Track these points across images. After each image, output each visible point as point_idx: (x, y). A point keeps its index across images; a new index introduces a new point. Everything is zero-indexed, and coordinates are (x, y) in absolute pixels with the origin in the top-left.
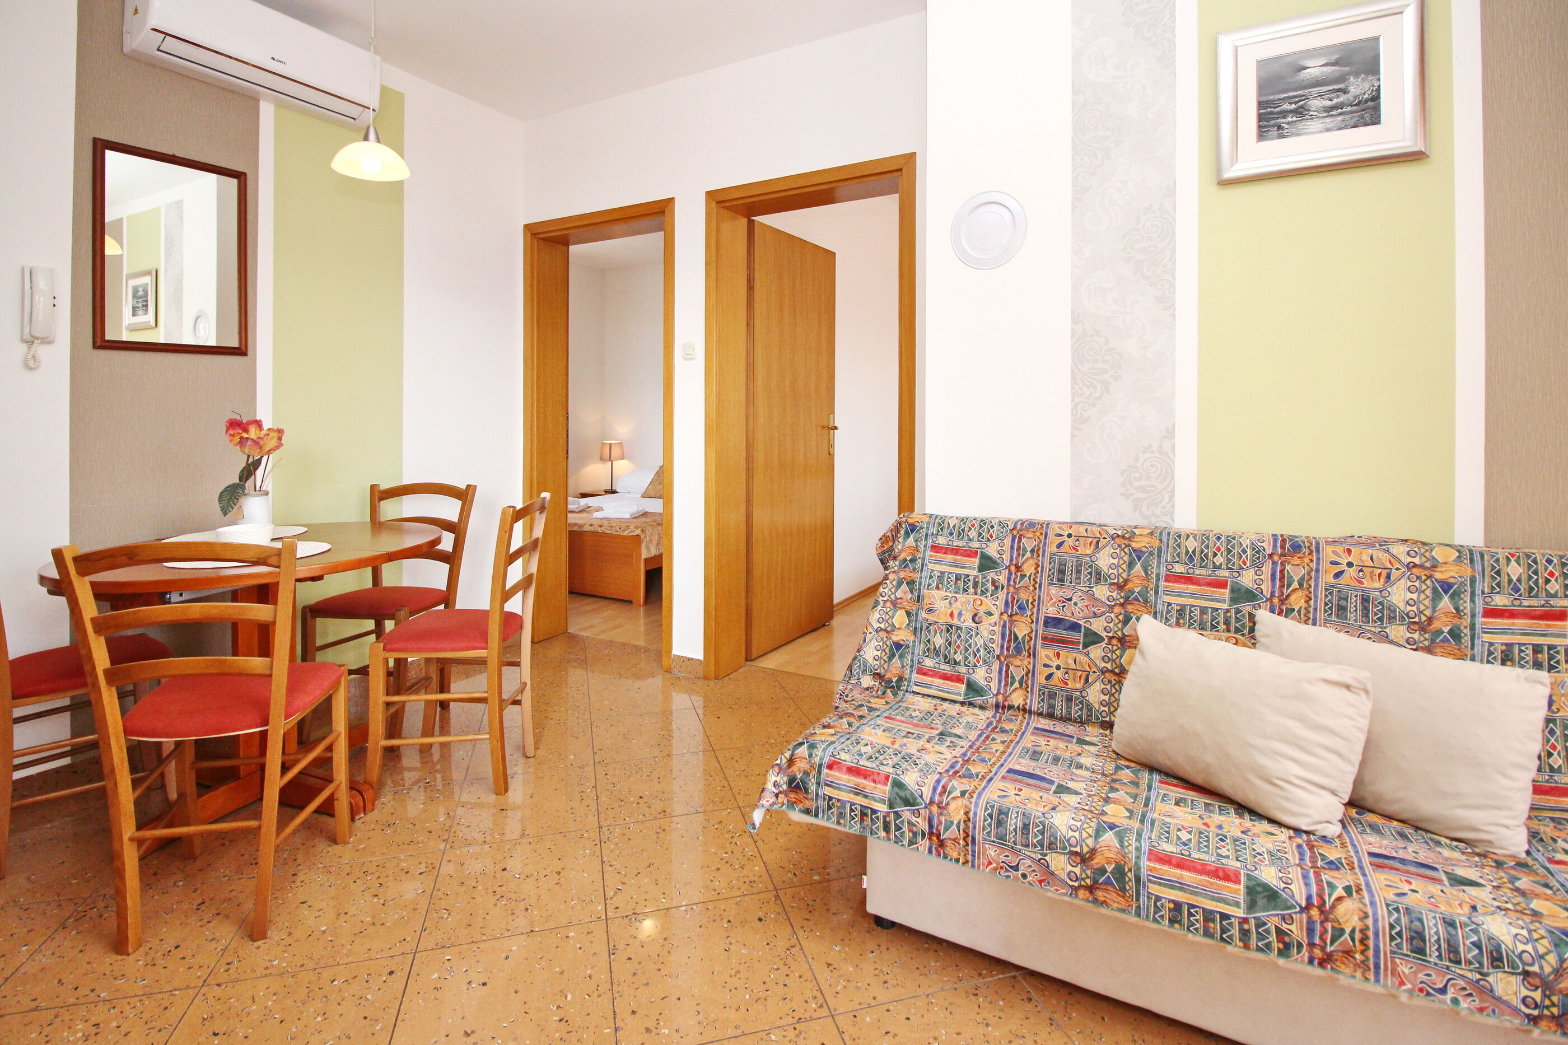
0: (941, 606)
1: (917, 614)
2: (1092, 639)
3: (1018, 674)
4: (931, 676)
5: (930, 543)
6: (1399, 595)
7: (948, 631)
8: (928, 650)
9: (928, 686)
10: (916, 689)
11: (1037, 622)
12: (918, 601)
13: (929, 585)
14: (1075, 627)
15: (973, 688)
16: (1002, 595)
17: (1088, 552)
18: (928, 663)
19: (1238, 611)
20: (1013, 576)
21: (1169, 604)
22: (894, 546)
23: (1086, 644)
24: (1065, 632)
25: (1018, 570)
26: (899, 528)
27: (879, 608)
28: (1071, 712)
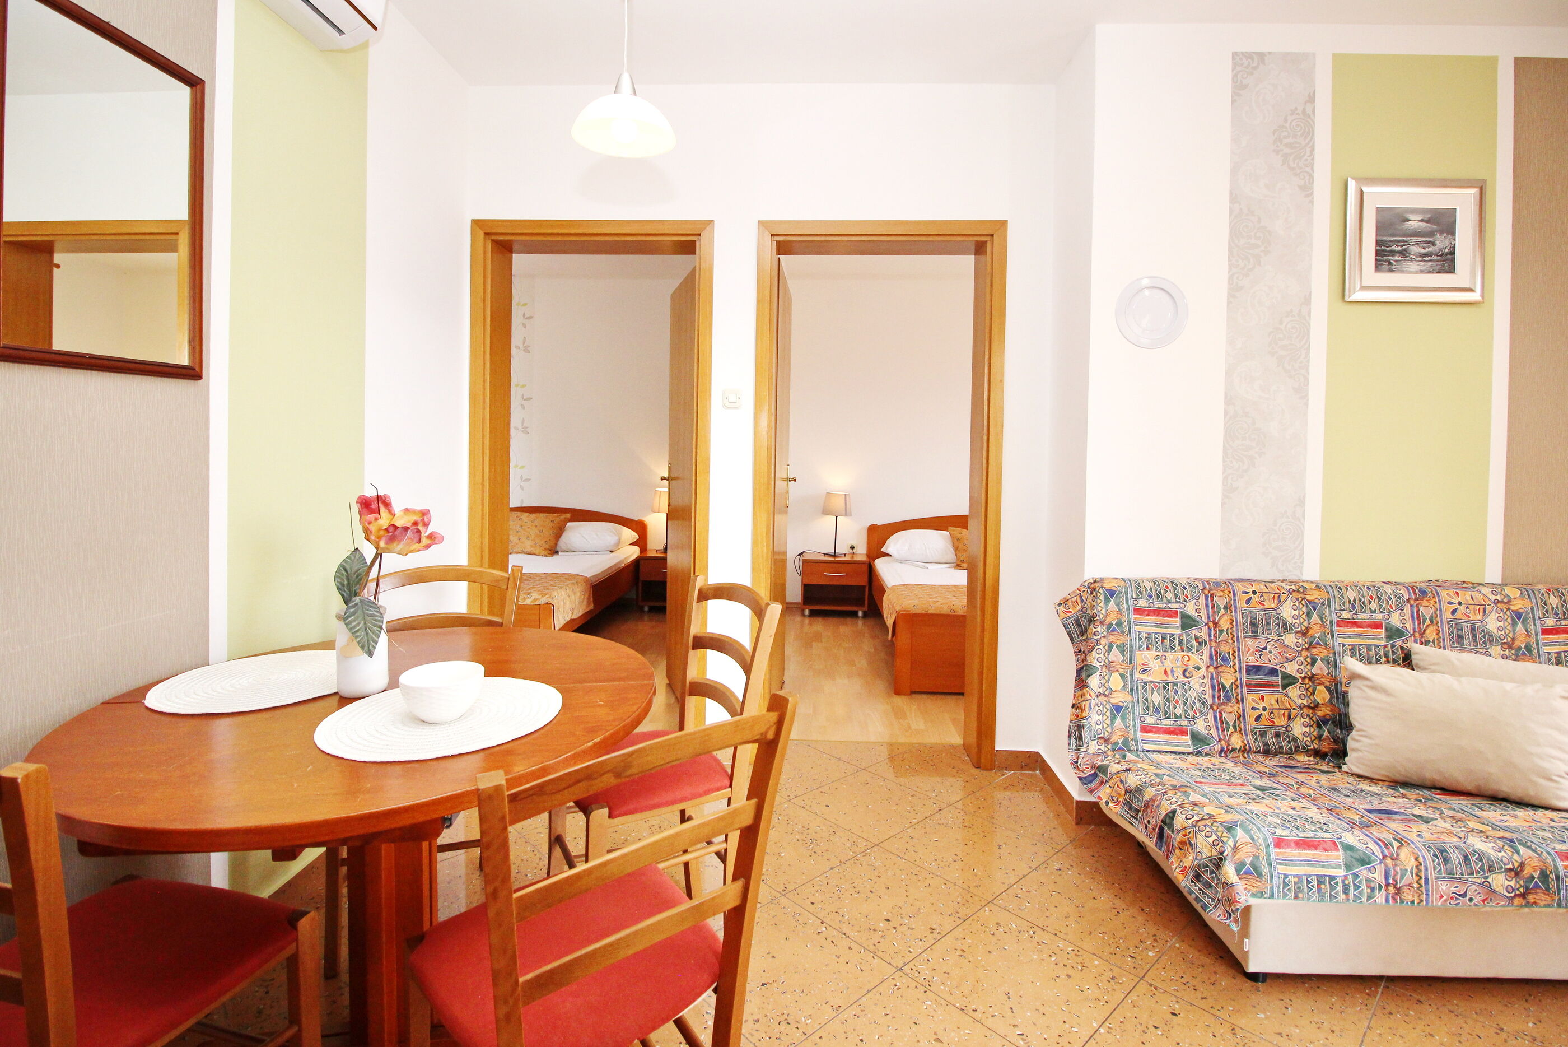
0: (1154, 665)
1: (1131, 675)
2: (1289, 681)
3: (1231, 719)
4: (1155, 732)
5: (1131, 607)
6: (1493, 624)
7: (1165, 688)
8: (1147, 709)
9: (1157, 742)
10: (1146, 747)
11: (1240, 672)
12: (1131, 662)
13: (1141, 646)
14: (1273, 672)
15: (1196, 738)
16: (1206, 650)
17: (1273, 606)
18: (1150, 720)
19: (1393, 646)
20: (1213, 632)
21: (1344, 645)
22: (1095, 611)
23: (1284, 687)
24: (1264, 677)
25: (1216, 627)
26: (1095, 594)
27: (1098, 673)
28: (1281, 747)
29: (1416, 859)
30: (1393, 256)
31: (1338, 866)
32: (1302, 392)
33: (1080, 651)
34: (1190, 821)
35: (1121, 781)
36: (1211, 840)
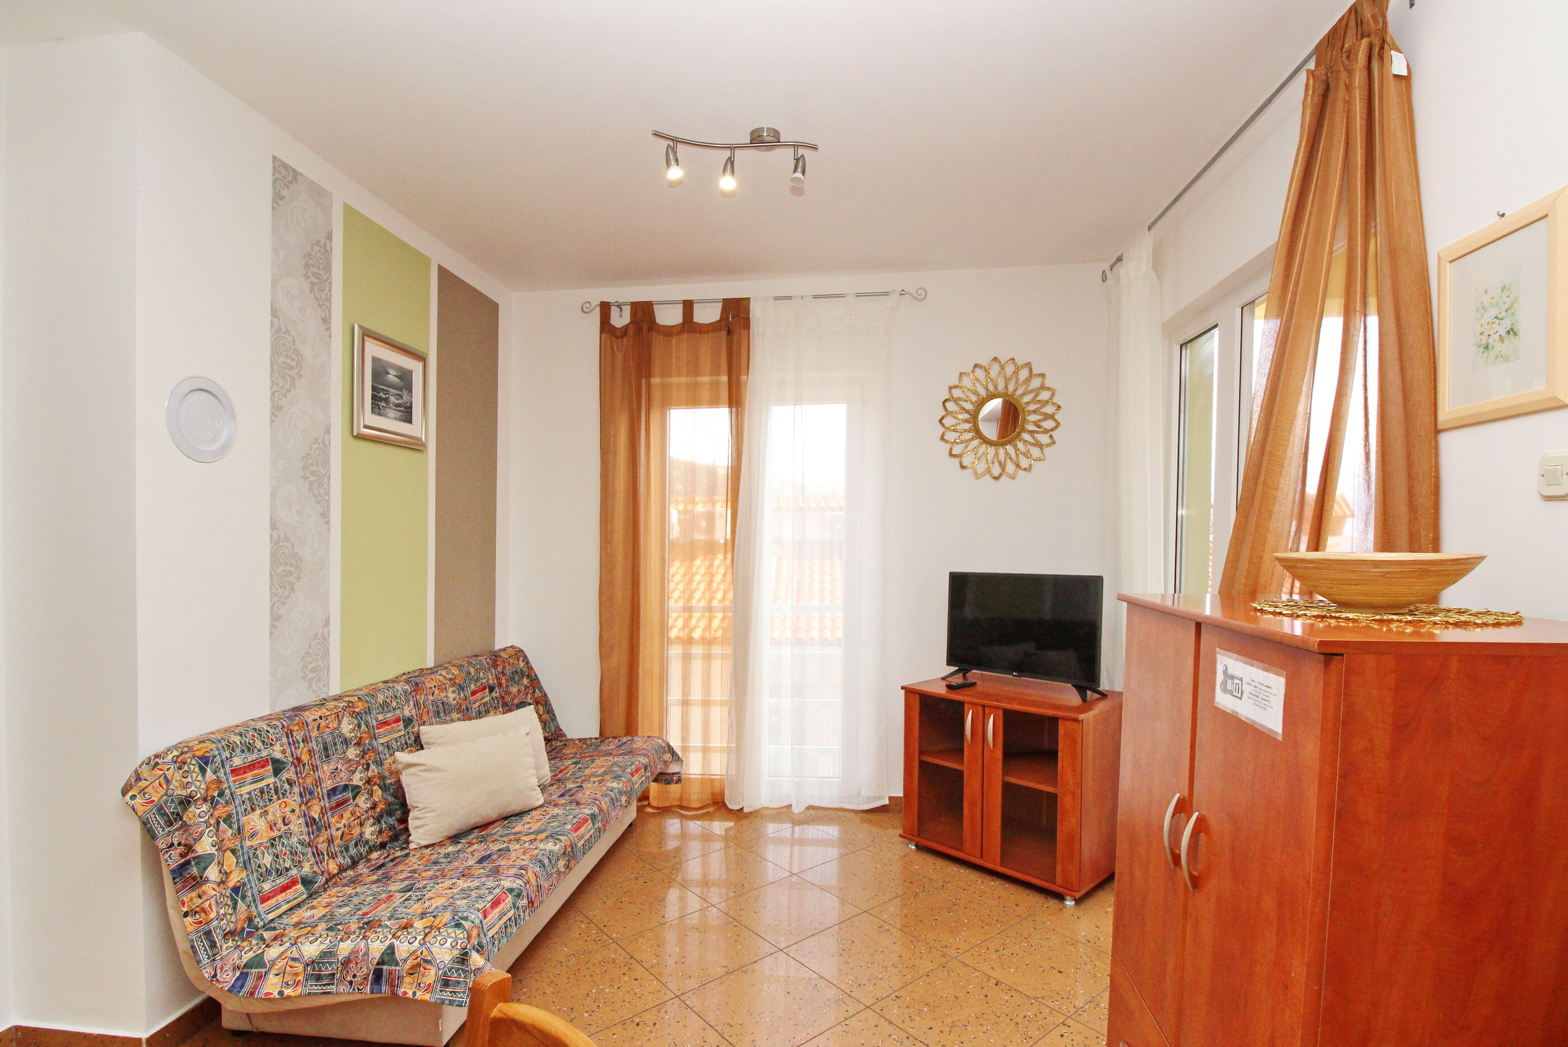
0: (260, 826)
1: (242, 848)
2: (356, 790)
3: (323, 848)
4: (273, 897)
5: (228, 770)
7: (272, 845)
8: (261, 875)
9: (278, 907)
10: (271, 916)
11: (323, 799)
12: (239, 833)
13: (246, 810)
14: (346, 787)
15: (307, 882)
16: (296, 789)
17: (336, 726)
18: (267, 887)
19: (408, 733)
20: (298, 770)
21: (383, 744)
22: (193, 788)
23: (354, 798)
24: (340, 796)
25: (299, 763)
26: (186, 768)
27: (216, 860)
28: (361, 854)
30: (381, 402)
33: (172, 845)
35: (294, 959)
36: (446, 946)
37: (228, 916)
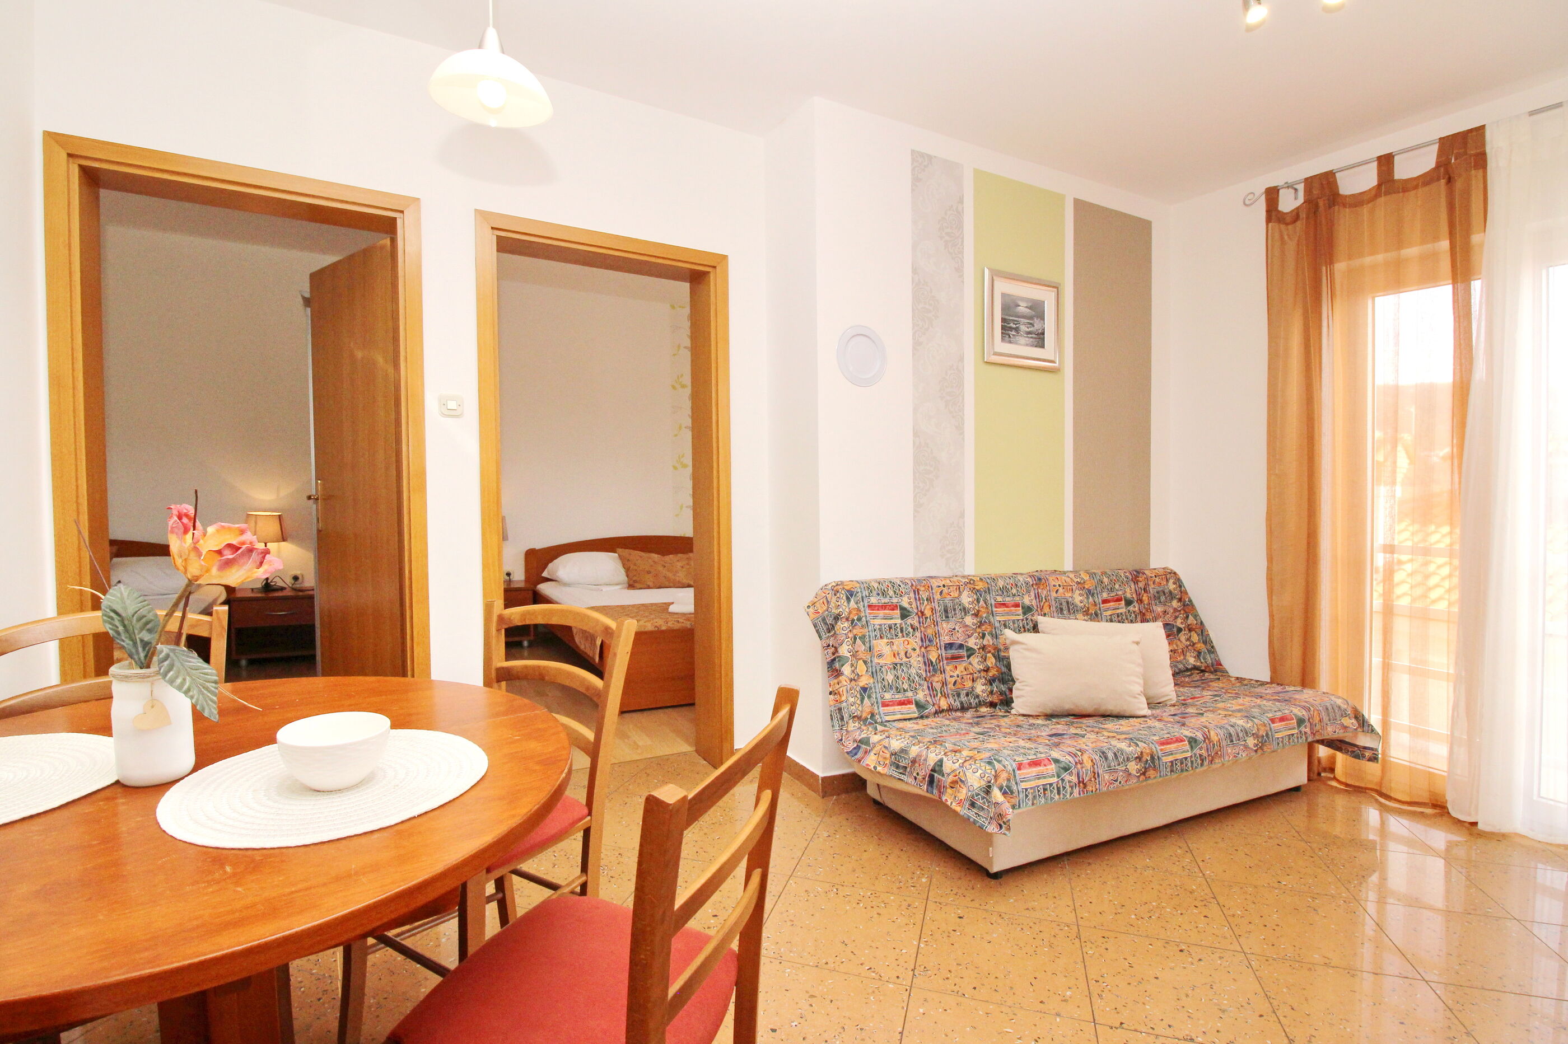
0: (886, 650)
1: (871, 661)
2: (971, 652)
3: (937, 686)
4: (892, 705)
5: (866, 605)
6: (1078, 598)
7: (895, 668)
8: (884, 686)
9: (894, 713)
10: (887, 718)
11: (941, 649)
12: (870, 651)
13: (876, 636)
14: (961, 646)
15: (919, 705)
16: (918, 634)
17: (956, 595)
18: (888, 696)
19: (1027, 619)
20: (921, 620)
21: (1000, 621)
22: (841, 610)
23: (969, 657)
24: (956, 651)
25: (923, 615)
26: (838, 595)
27: (850, 662)
28: (970, 703)
29: (1092, 761)
30: (1011, 331)
31: (1053, 776)
32: (960, 428)
33: (829, 646)
34: (957, 765)
35: (885, 747)
36: (978, 774)
37: (857, 706)
